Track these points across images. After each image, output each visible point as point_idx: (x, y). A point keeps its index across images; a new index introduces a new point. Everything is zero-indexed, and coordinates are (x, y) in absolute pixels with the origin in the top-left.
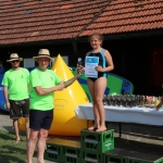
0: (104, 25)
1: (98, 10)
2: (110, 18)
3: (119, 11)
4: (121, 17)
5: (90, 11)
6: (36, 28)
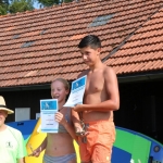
0: (124, 60)
1: (119, 40)
2: (134, 51)
3: (146, 41)
5: (107, 42)
6: (33, 67)
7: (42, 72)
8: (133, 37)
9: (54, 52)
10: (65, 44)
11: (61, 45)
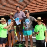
2: (28, 8)
4: (32, 8)
5: (23, 6)
7: (8, 13)
9: (10, 8)
10: (13, 6)
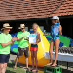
0: (61, 11)
3: (69, 5)
5: (55, 5)
6: (29, 13)
7: (32, 15)
8: (64, 3)
11: (38, 5)
